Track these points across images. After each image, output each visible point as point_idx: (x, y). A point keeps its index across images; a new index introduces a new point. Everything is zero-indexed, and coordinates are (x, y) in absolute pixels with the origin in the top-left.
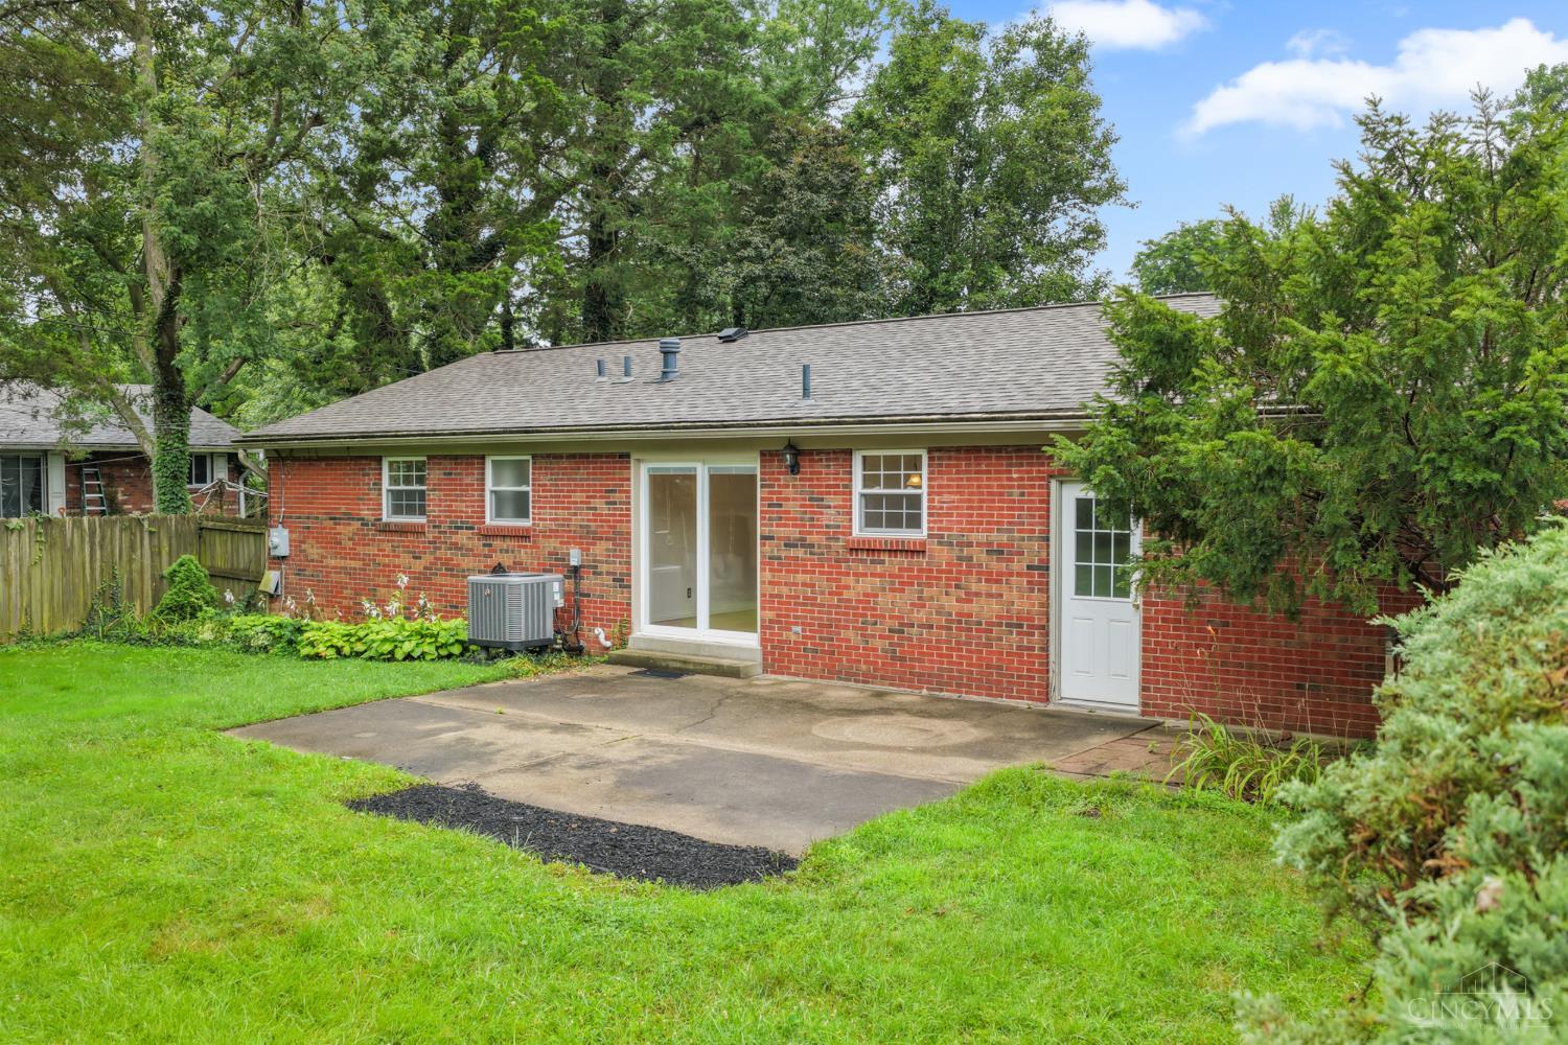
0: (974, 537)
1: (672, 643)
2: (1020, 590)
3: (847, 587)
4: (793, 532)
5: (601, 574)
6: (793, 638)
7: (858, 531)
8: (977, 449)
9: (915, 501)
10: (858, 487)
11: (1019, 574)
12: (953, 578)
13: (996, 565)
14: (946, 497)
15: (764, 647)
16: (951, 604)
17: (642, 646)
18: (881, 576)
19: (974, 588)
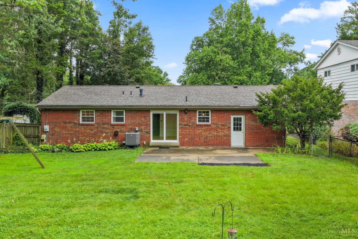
0: (219, 123)
1: (160, 143)
2: (226, 131)
3: (196, 132)
4: (185, 123)
5: (143, 132)
6: (186, 140)
7: (198, 123)
8: (220, 110)
9: (208, 118)
10: (198, 116)
11: (226, 129)
12: (215, 129)
13: (222, 127)
14: (214, 117)
15: (180, 142)
16: (215, 133)
17: (153, 144)
18: (203, 130)
19: (219, 131)
